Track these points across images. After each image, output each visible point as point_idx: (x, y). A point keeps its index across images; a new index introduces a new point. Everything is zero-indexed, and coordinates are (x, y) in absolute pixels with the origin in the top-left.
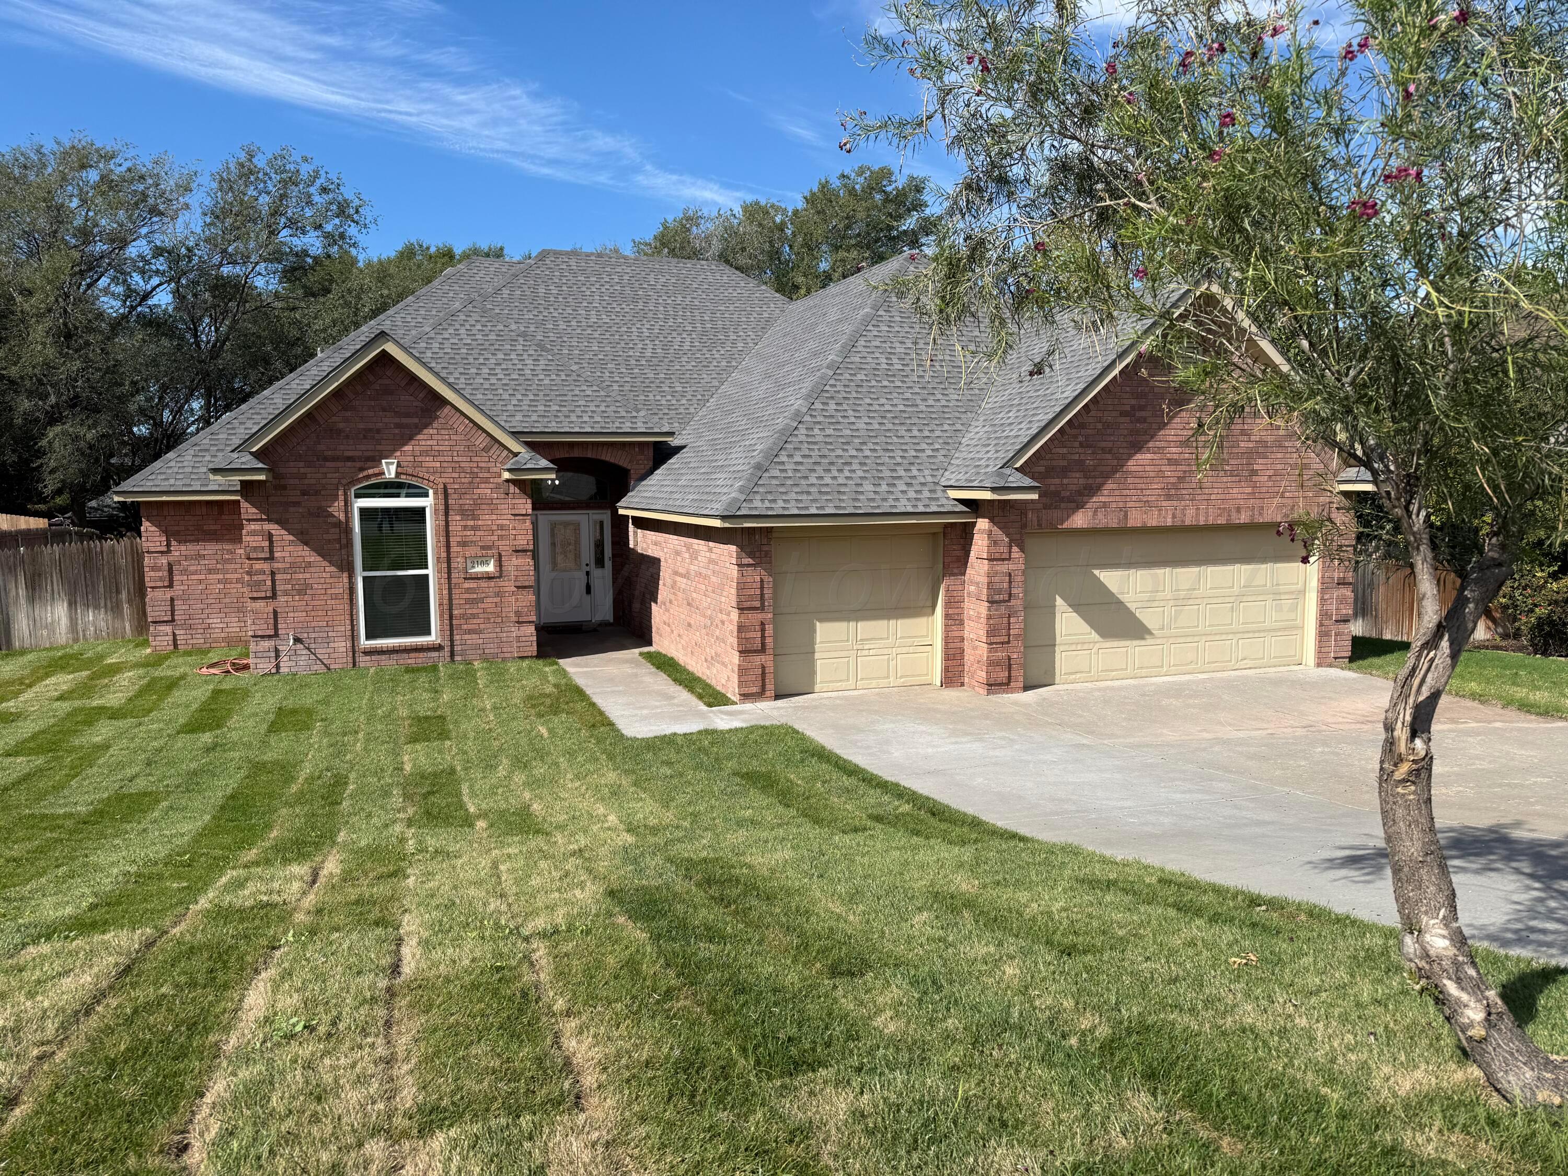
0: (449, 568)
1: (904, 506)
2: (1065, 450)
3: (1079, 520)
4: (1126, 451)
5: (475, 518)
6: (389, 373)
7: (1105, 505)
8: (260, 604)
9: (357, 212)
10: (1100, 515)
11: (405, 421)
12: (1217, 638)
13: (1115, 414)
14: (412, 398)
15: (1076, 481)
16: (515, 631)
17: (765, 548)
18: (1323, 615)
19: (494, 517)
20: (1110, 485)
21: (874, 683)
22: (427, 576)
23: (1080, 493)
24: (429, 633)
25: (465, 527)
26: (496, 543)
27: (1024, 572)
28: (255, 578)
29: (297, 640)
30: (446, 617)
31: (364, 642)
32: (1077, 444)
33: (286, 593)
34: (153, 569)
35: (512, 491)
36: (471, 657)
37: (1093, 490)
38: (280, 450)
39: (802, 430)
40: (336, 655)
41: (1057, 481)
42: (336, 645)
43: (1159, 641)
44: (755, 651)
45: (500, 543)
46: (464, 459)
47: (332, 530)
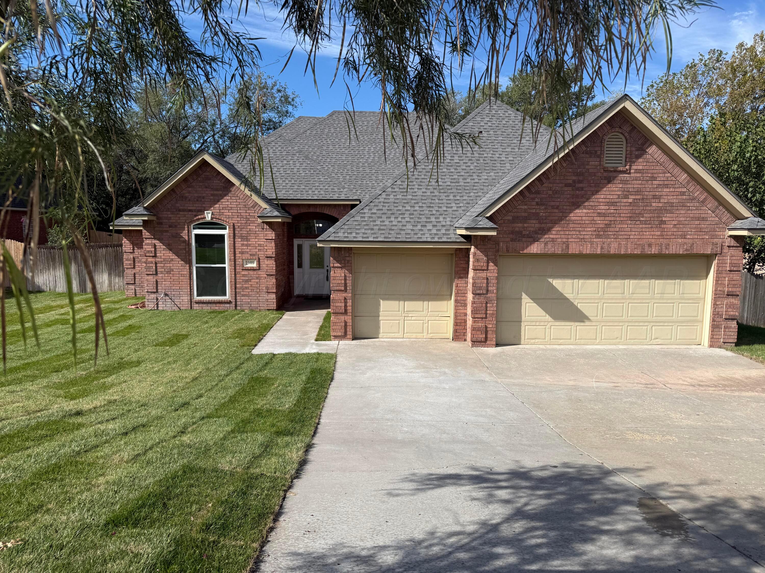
0: (235, 264)
2: (526, 207)
3: (535, 248)
4: (568, 208)
5: (248, 240)
7: (553, 240)
8: (150, 277)
9: (293, 100)
10: (549, 246)
11: (215, 192)
12: (637, 324)
13: (561, 185)
14: (219, 182)
15: (533, 225)
16: (266, 296)
18: (715, 315)
19: (257, 240)
20: (557, 228)
21: (414, 336)
22: (225, 267)
23: (536, 233)
24: (225, 294)
26: (258, 253)
27: (497, 278)
28: (148, 265)
29: (166, 295)
30: (233, 288)
31: (196, 298)
32: (534, 203)
33: (162, 272)
34: (127, 260)
35: (265, 227)
36: (244, 308)
37: (545, 231)
38: (160, 206)
40: (183, 303)
41: (520, 225)
42: (183, 298)
43: (594, 324)
44: (341, 313)
45: (259, 253)
46: (243, 211)
47: (182, 244)
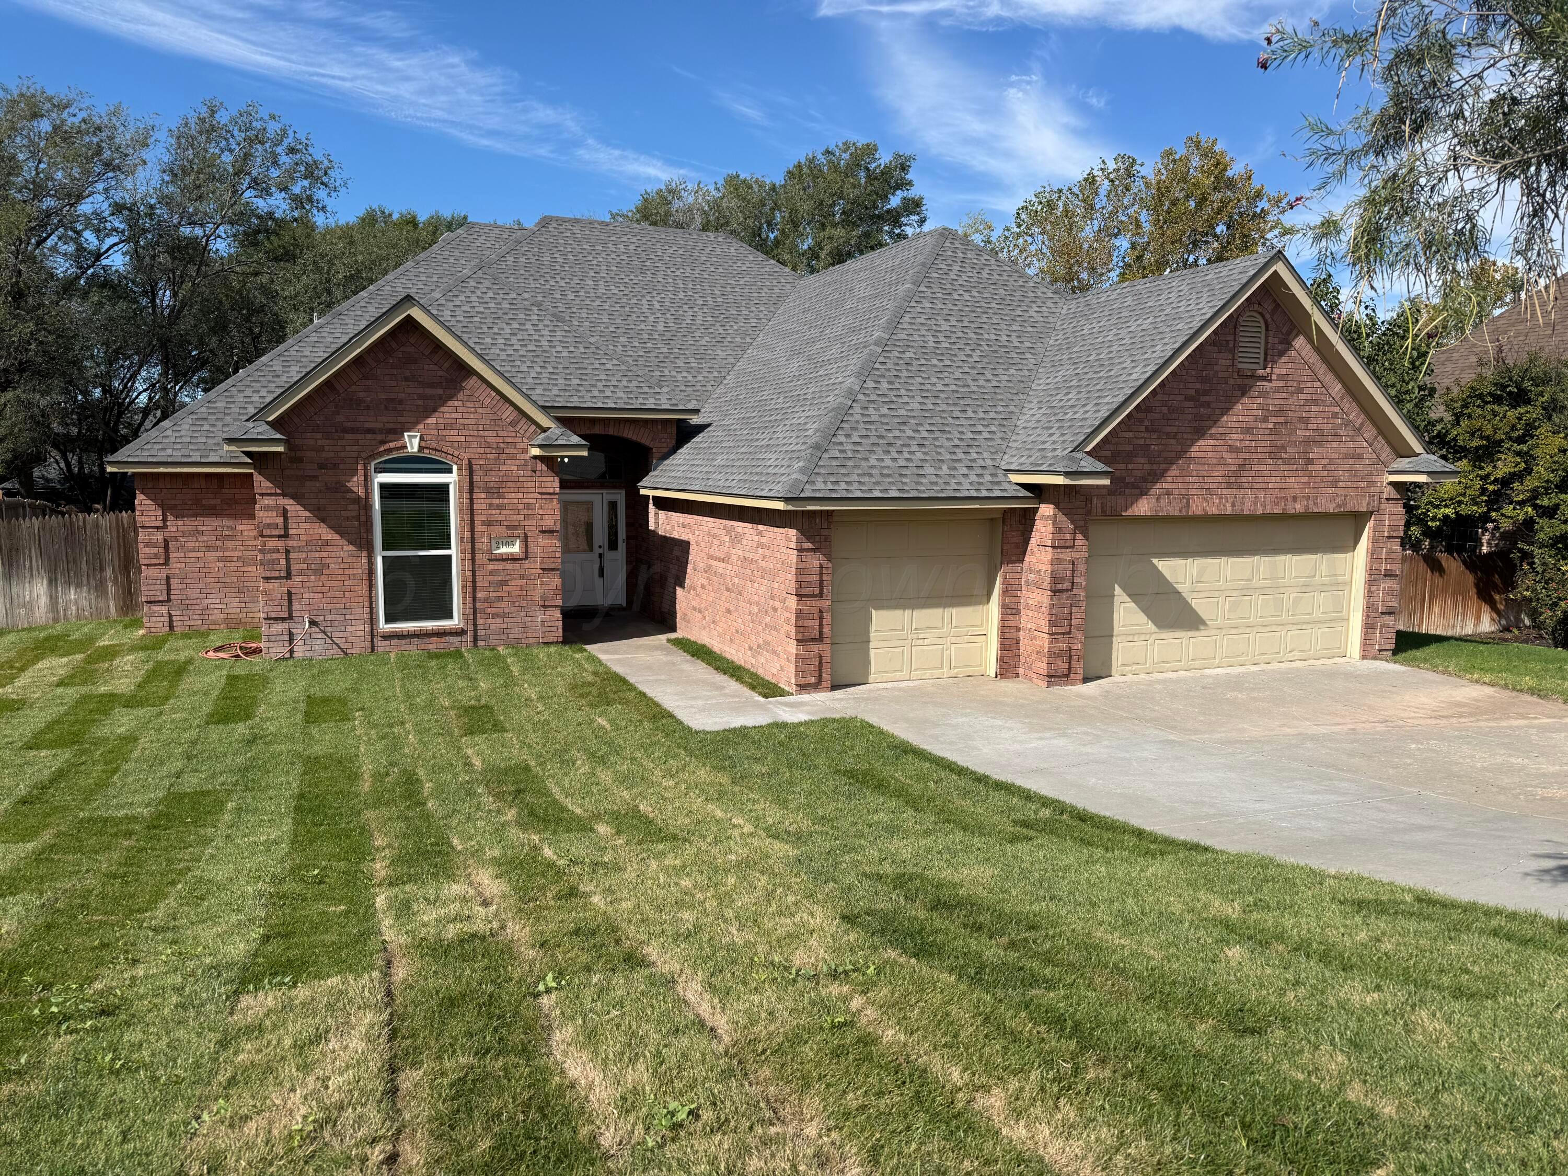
0: (473, 548)
1: (967, 490)
2: (1131, 435)
3: (1143, 507)
4: (1189, 436)
5: (501, 496)
6: (412, 340)
7: (1168, 492)
8: (273, 585)
9: (326, 174)
10: (1164, 501)
11: (429, 391)
12: (1268, 629)
13: (1181, 398)
14: (436, 368)
15: (1140, 467)
16: (540, 616)
17: (825, 532)
18: (1370, 607)
19: (521, 495)
20: (1174, 471)
21: (928, 674)
22: (450, 557)
23: (1144, 479)
24: (451, 617)
25: (490, 506)
26: (522, 523)
27: (1087, 559)
28: (268, 556)
29: (313, 623)
30: (470, 599)
31: (383, 626)
32: (1143, 429)
33: (301, 573)
34: (148, 545)
35: (539, 468)
36: (494, 642)
37: (1157, 476)
38: (296, 420)
39: (857, 409)
40: (354, 639)
41: (1123, 466)
42: (354, 628)
43: (1213, 632)
44: (813, 640)
45: (526, 523)
46: (490, 433)
47: (351, 507)
